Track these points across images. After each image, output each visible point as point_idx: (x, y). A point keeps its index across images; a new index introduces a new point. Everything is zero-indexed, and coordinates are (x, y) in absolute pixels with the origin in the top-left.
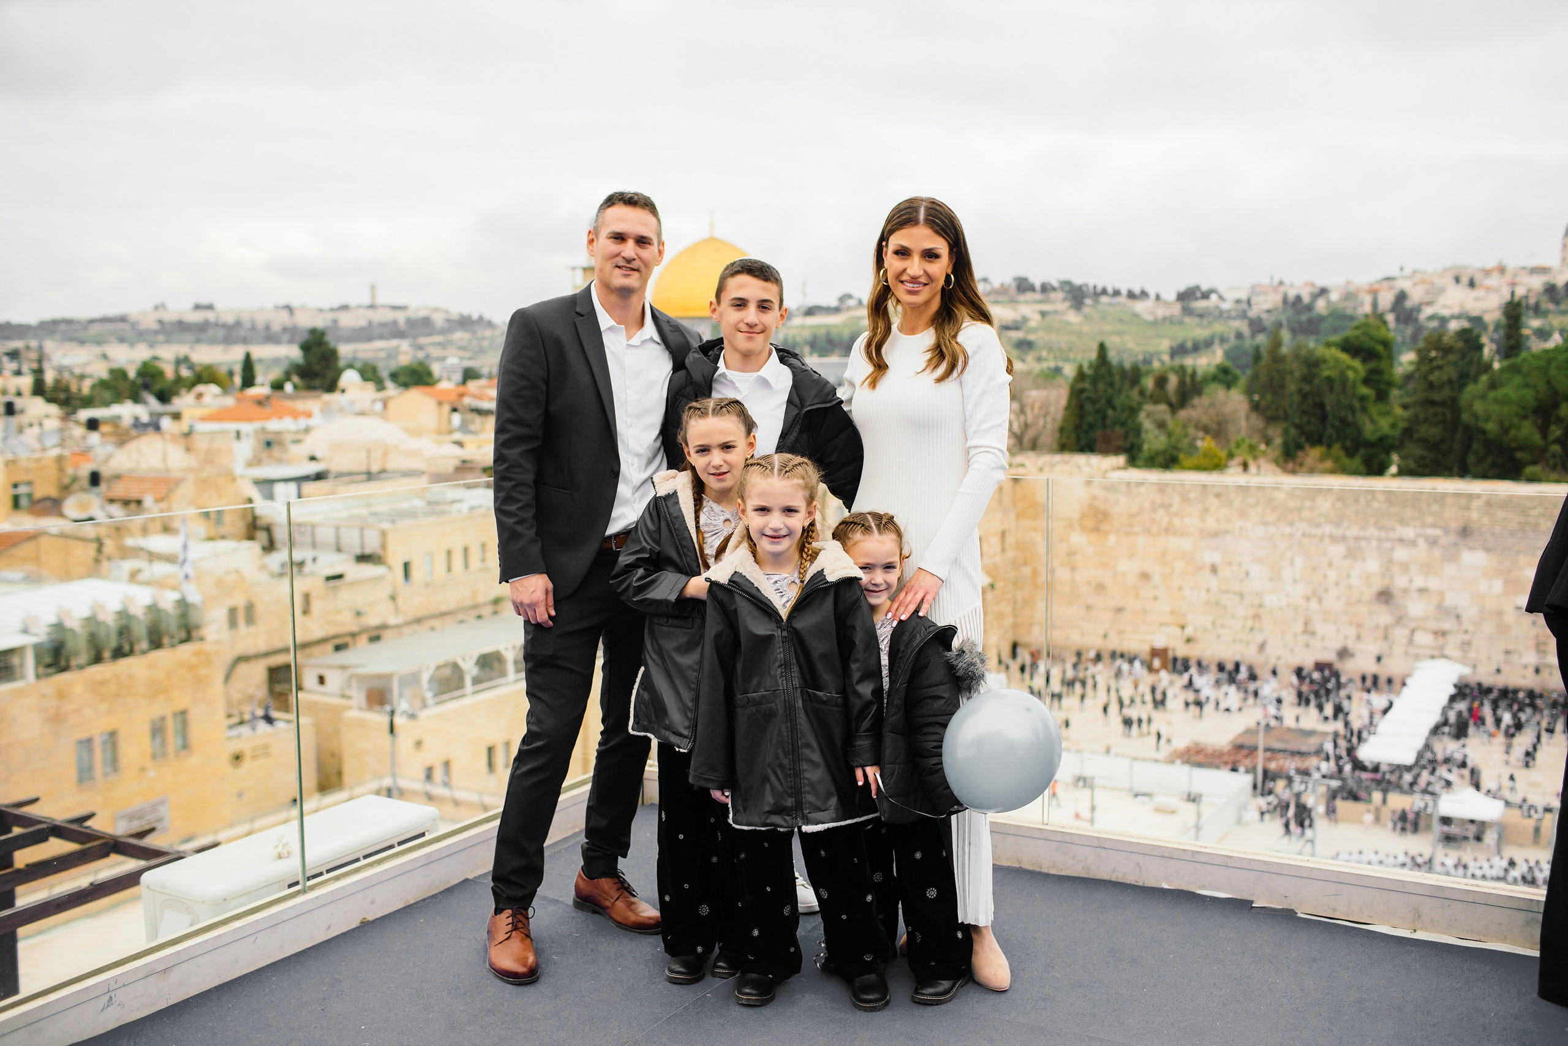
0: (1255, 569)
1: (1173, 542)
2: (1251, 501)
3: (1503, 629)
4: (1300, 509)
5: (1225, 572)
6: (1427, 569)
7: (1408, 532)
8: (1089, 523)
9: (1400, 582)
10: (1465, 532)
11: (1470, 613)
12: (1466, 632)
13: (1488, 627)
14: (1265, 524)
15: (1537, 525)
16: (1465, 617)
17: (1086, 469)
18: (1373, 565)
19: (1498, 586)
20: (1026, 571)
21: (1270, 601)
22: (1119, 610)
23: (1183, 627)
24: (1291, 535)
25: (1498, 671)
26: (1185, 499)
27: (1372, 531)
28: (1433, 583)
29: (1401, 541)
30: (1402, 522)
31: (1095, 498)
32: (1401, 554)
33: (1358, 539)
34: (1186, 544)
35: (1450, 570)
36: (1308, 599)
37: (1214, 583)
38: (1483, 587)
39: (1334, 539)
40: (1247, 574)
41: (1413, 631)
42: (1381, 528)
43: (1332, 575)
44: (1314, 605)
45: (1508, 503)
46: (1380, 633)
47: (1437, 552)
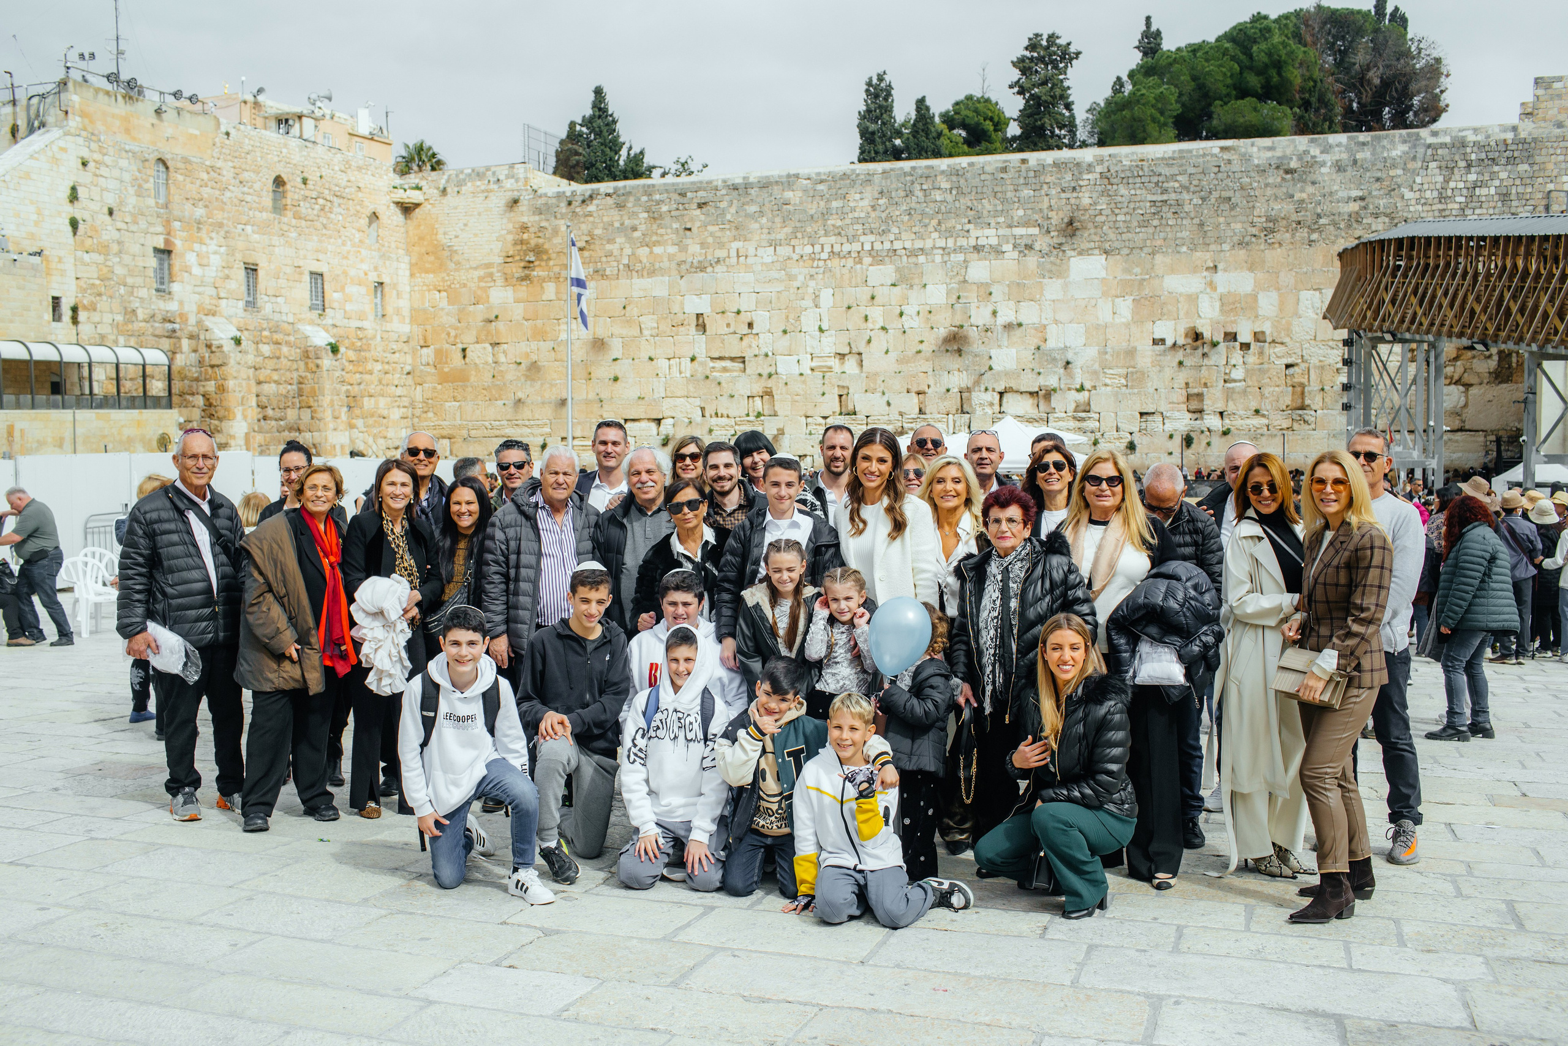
0: (762, 320)
1: (640, 286)
2: (752, 209)
3: (1134, 378)
4: (825, 215)
5: (716, 325)
6: (1019, 292)
7: (989, 236)
8: (516, 270)
9: (980, 316)
10: (1071, 228)
11: (1085, 356)
12: (1082, 389)
13: (1115, 377)
14: (774, 244)
15: (1179, 203)
16: (1078, 363)
17: (509, 184)
18: (937, 294)
19: (1125, 307)
20: (428, 354)
21: (786, 366)
22: (563, 402)
23: (658, 421)
24: (813, 257)
25: (1131, 447)
26: (655, 217)
27: (936, 240)
28: (1029, 314)
29: (977, 249)
30: (978, 220)
31: (524, 228)
32: (979, 270)
33: (913, 253)
34: (657, 286)
35: (1053, 288)
36: (842, 356)
37: (700, 345)
38: (1104, 313)
39: (878, 258)
40: (750, 325)
41: (1001, 394)
42: (950, 233)
43: (877, 315)
44: (851, 364)
45: (1135, 175)
46: (953, 402)
47: (1032, 260)
